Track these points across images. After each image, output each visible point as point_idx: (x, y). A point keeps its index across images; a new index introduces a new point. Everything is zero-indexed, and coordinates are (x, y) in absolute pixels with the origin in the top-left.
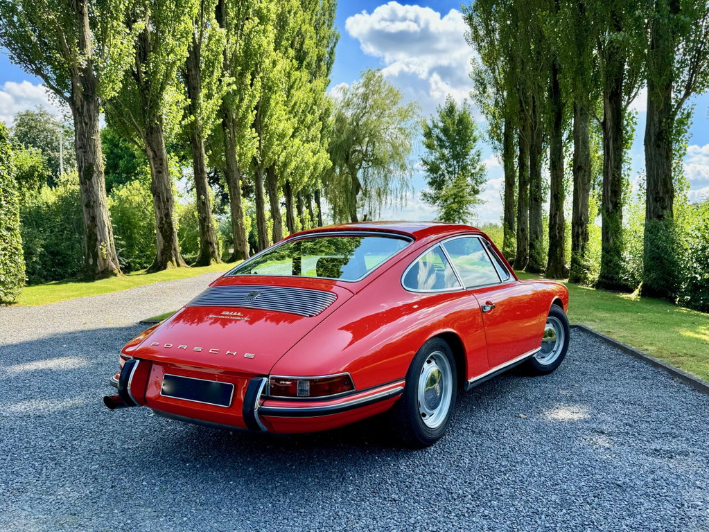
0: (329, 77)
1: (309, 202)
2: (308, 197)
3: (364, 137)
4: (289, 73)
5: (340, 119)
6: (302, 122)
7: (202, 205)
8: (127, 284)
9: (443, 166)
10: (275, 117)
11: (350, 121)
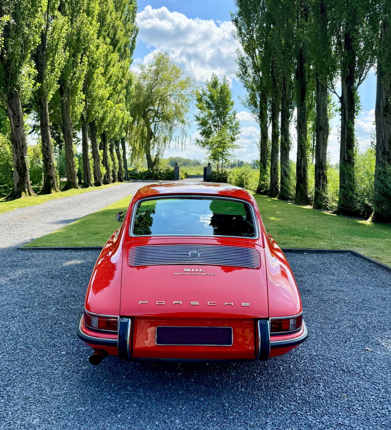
0: (132, 59)
1: (118, 146)
3: (156, 100)
4: (107, 55)
5: (138, 87)
6: (114, 89)
7: (46, 149)
9: (210, 122)
10: (97, 86)
11: (145, 89)
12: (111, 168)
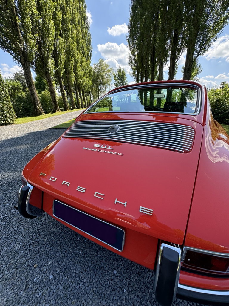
0: (91, 61)
1: (88, 94)
2: (88, 93)
3: (100, 77)
4: (81, 58)
5: (94, 73)
6: (85, 72)
7: (63, 95)
8: (46, 117)
9: (119, 85)
10: (78, 71)
11: (96, 73)
12: (87, 102)
